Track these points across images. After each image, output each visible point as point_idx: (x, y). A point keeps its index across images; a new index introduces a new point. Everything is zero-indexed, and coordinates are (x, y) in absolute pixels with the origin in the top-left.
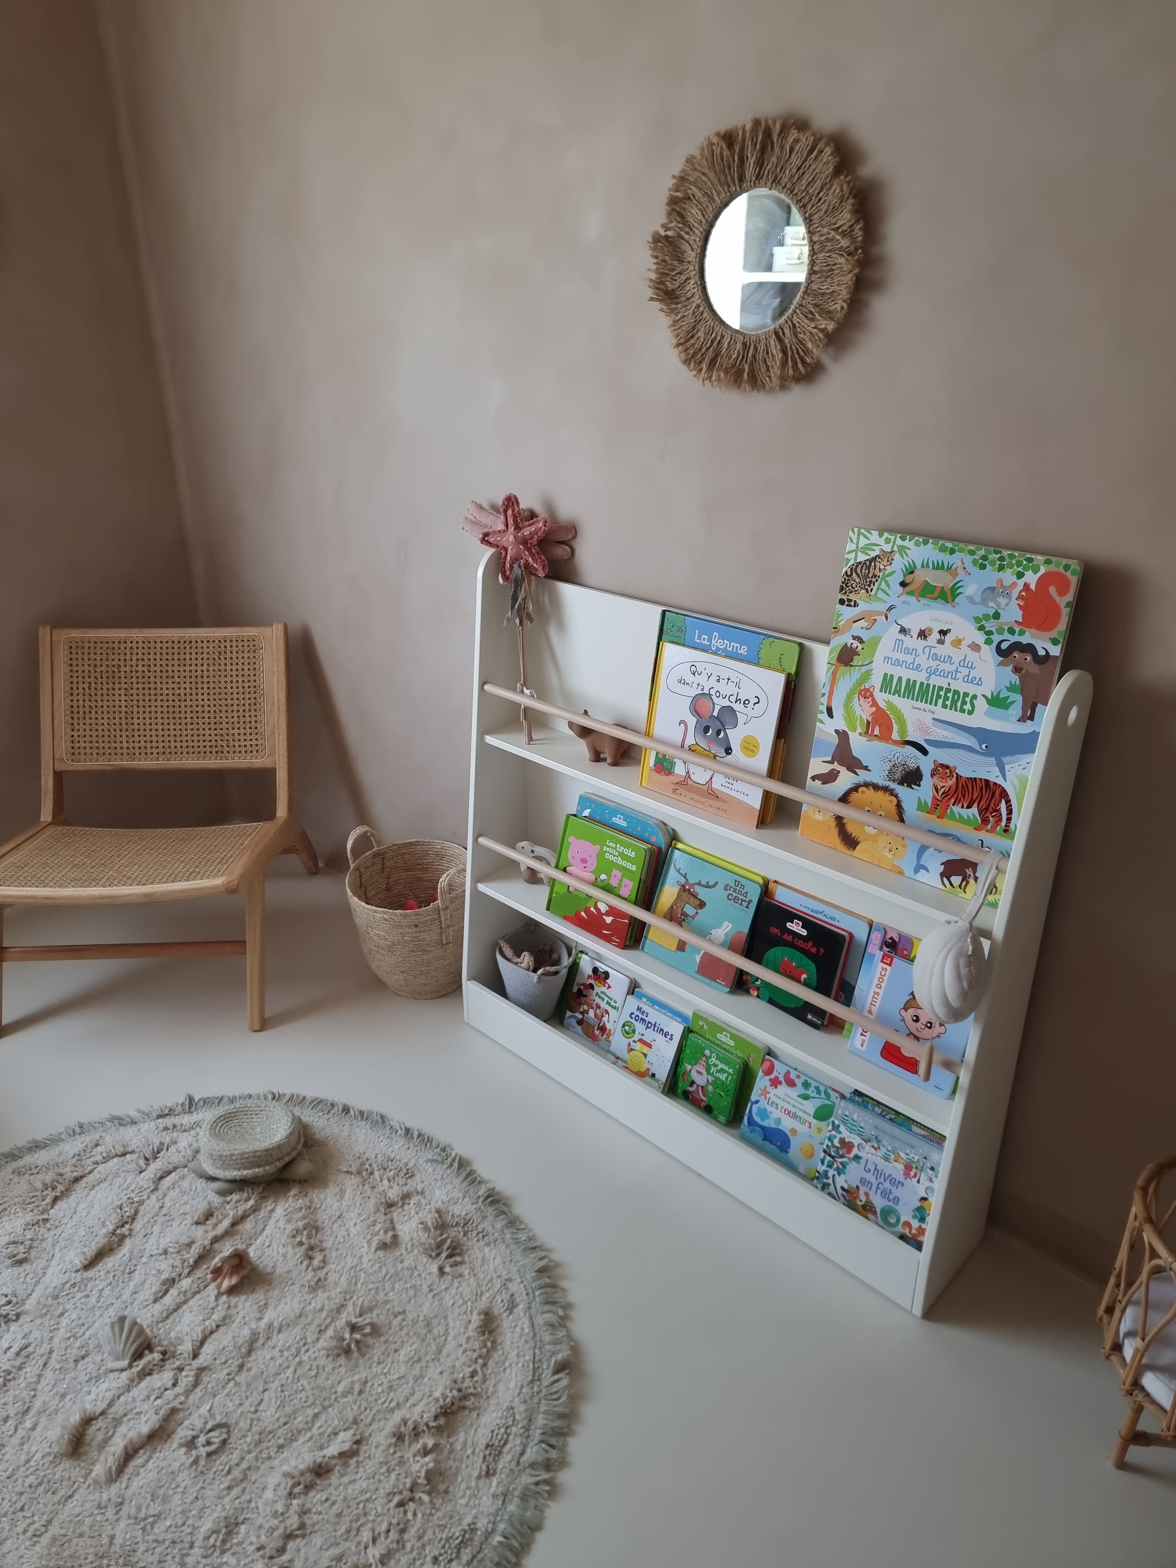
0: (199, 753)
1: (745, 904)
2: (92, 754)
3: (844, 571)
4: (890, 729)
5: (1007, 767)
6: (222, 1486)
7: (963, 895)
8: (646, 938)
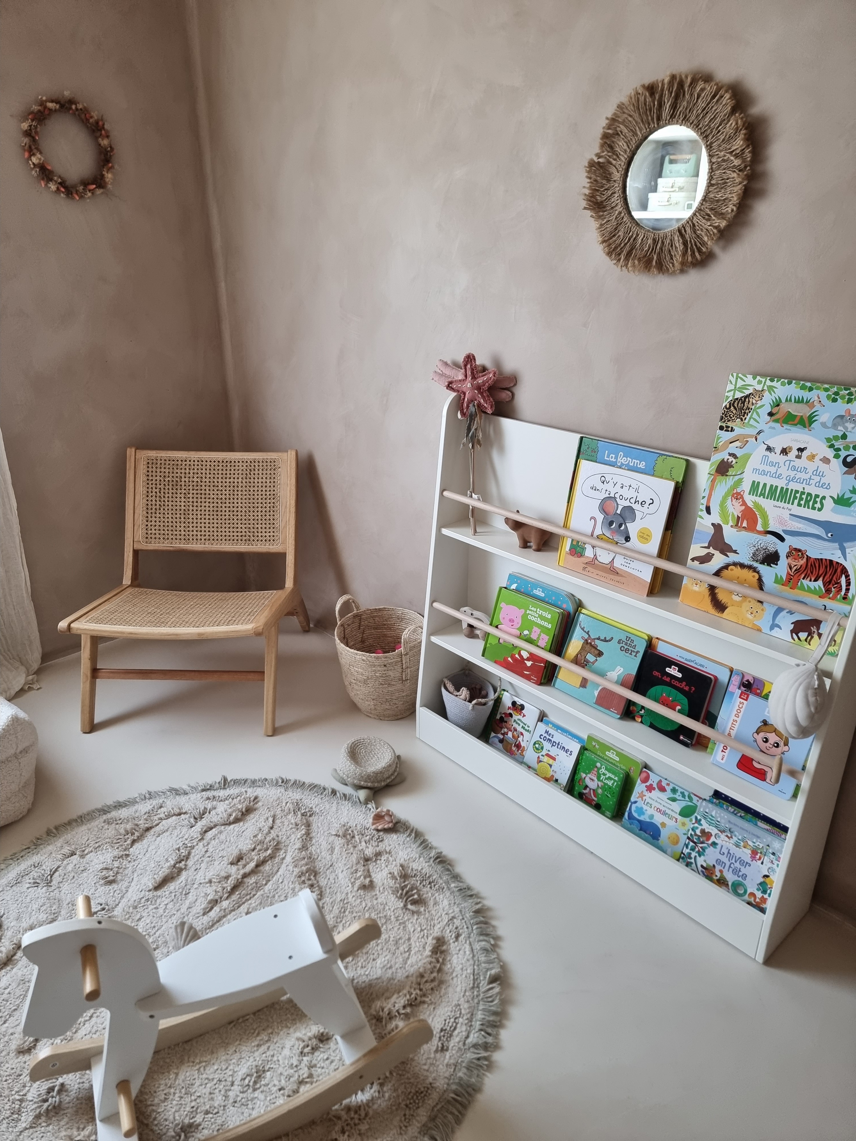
0: (233, 540)
1: (634, 654)
2: (160, 538)
3: (724, 405)
4: (755, 522)
5: (848, 551)
7: (808, 646)
8: (557, 677)
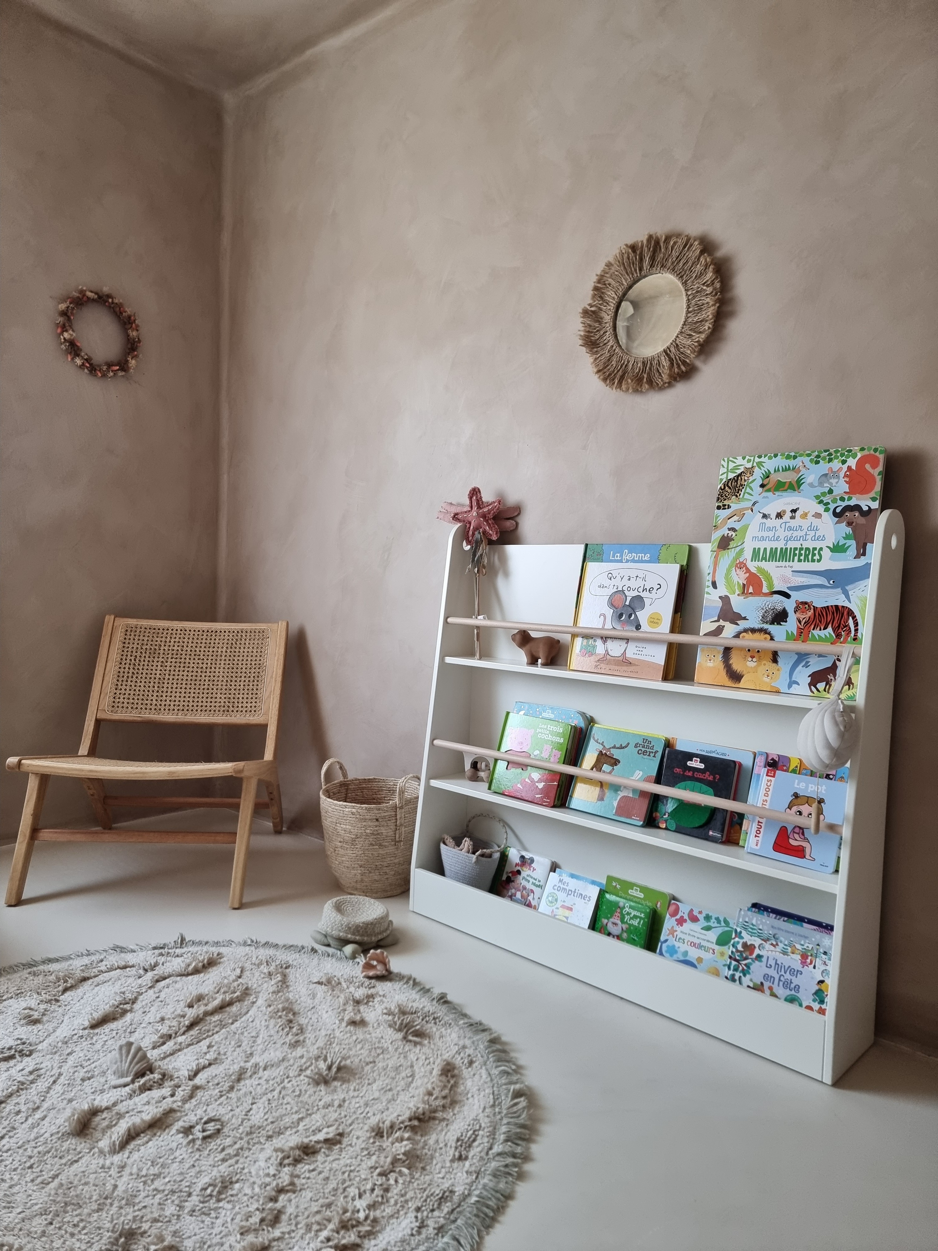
0: (210, 711)
1: (652, 755)
2: (127, 708)
3: (719, 487)
4: (761, 586)
5: (850, 593)
6: (216, 1159)
8: (571, 797)
